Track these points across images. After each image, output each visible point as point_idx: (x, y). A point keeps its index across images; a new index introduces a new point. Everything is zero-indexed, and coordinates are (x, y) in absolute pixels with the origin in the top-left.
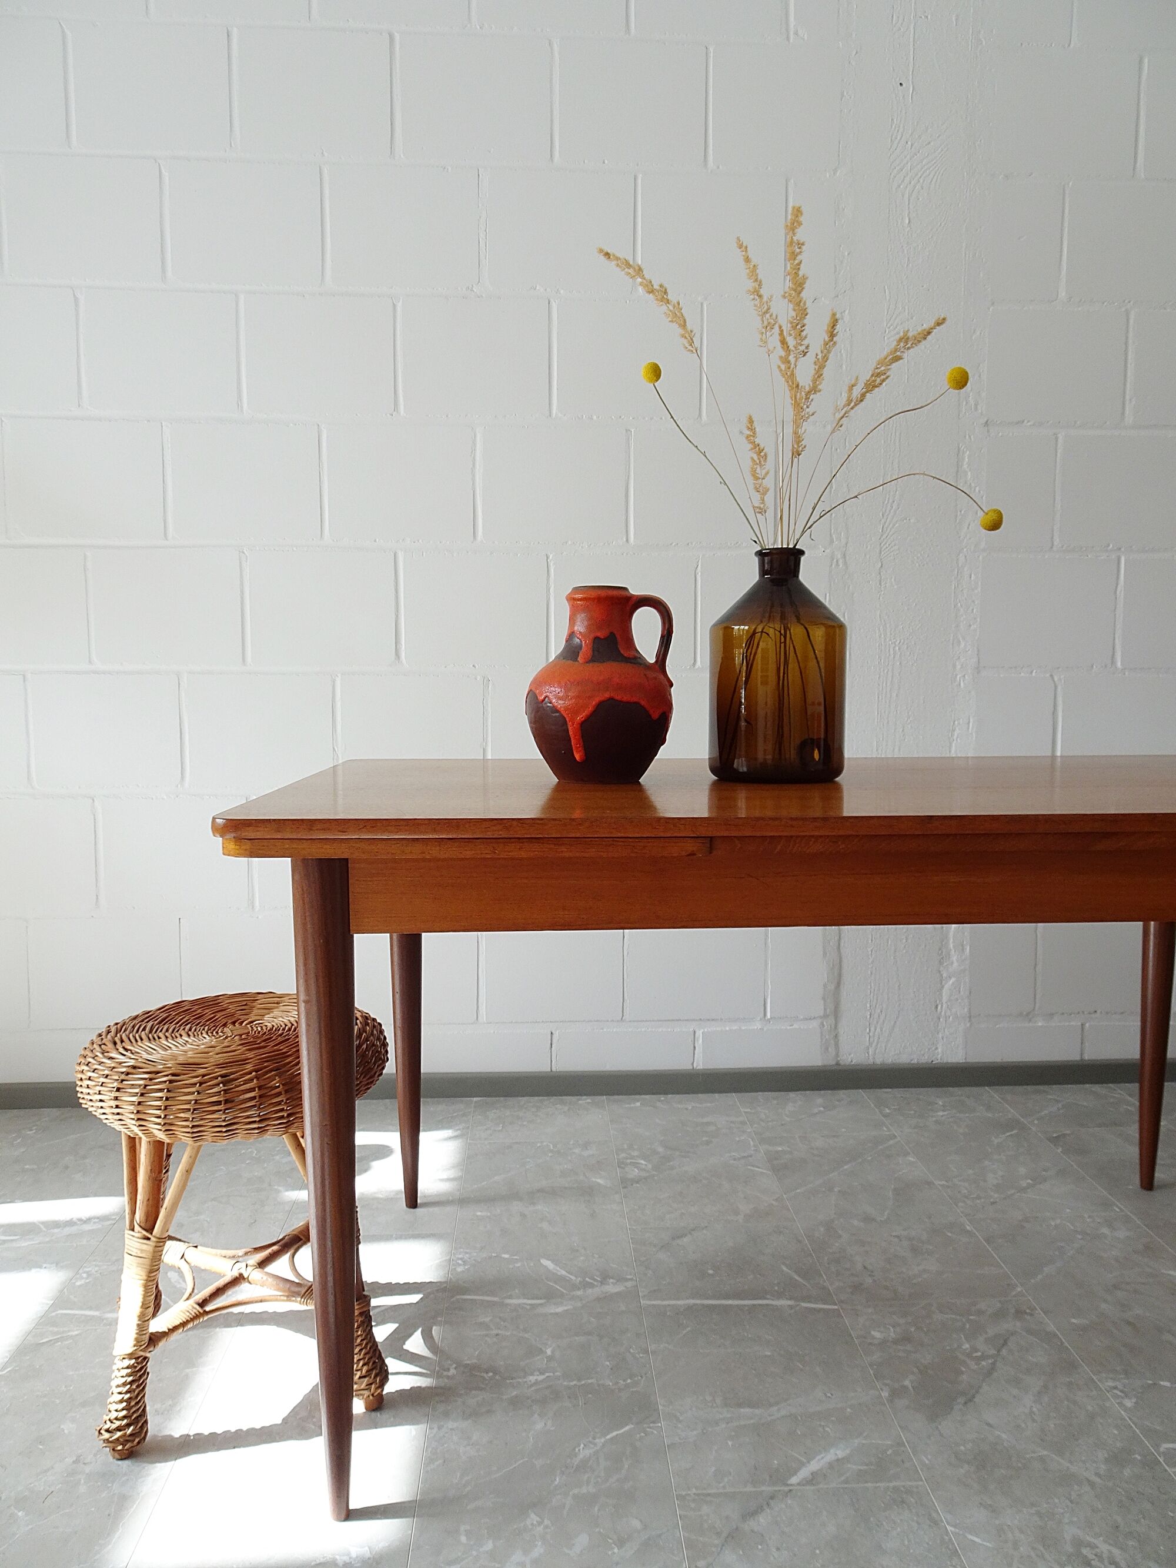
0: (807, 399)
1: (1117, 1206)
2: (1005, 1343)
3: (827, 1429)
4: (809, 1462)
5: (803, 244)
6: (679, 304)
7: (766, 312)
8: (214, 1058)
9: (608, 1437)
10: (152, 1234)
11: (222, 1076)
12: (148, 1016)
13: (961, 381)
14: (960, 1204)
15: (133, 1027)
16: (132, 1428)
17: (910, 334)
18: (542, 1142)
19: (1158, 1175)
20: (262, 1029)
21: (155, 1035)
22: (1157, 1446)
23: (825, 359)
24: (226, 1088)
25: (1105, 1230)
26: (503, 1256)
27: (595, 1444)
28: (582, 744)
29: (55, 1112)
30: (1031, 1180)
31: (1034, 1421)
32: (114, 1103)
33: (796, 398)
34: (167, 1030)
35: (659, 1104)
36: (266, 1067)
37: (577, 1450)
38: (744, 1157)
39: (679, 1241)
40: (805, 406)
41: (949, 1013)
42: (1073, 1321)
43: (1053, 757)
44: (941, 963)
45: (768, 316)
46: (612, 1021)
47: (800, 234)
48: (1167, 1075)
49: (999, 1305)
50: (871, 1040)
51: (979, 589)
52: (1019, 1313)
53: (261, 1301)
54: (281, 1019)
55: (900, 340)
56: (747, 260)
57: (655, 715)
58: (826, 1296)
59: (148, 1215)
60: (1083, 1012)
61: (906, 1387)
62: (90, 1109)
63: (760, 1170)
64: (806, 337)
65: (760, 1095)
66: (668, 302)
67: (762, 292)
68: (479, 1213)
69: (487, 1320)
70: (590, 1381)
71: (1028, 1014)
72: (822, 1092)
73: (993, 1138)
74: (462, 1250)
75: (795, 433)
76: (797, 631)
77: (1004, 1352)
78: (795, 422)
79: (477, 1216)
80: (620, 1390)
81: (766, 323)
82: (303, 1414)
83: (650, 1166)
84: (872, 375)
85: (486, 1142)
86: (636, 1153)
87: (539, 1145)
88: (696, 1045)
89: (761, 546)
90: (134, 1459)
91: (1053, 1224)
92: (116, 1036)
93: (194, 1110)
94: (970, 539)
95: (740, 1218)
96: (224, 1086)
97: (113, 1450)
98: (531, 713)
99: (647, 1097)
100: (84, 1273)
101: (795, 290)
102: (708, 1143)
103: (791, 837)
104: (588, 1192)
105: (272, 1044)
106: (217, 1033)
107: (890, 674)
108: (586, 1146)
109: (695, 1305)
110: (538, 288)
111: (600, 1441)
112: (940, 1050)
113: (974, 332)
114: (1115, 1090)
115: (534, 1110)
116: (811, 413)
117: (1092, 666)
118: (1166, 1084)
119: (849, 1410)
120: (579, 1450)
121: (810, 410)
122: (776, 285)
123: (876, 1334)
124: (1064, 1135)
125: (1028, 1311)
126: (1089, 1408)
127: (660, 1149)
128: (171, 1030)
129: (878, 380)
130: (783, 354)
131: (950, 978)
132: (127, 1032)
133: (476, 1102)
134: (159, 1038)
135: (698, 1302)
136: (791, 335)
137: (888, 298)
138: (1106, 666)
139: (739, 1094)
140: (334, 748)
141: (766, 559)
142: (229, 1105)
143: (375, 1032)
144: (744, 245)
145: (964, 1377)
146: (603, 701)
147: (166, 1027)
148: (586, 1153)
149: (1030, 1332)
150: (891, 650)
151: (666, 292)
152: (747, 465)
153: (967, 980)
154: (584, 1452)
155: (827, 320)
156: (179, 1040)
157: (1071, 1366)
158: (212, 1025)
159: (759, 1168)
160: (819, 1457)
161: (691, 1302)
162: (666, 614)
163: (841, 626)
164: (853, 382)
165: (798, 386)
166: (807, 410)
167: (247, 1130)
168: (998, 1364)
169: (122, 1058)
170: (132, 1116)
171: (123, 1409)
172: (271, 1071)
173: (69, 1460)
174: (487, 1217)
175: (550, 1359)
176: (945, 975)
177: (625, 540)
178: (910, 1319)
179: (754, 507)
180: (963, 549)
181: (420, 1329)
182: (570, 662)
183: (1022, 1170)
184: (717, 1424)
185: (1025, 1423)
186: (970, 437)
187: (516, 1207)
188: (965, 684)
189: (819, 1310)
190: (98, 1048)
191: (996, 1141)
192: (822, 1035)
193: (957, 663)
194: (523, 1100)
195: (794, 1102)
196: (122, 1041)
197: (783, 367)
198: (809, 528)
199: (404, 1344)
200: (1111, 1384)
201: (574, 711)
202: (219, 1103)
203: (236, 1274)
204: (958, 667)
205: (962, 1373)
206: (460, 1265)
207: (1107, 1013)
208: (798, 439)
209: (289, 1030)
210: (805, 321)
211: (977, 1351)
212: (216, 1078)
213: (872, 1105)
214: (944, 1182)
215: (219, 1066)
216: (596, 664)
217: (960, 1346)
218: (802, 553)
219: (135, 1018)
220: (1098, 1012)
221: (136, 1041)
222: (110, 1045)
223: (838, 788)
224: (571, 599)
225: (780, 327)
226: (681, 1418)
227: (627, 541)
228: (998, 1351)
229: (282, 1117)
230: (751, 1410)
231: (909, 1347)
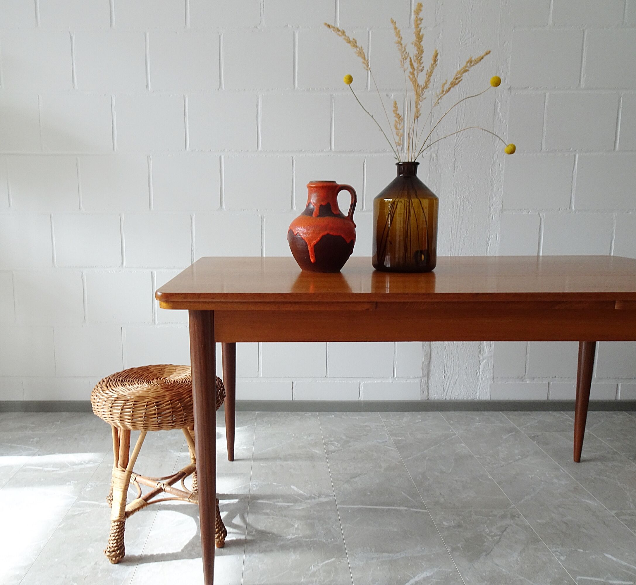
0: (422, 91)
1: (562, 469)
2: (505, 529)
3: (422, 563)
4: (414, 577)
5: (422, 19)
6: (362, 48)
7: (403, 52)
8: (151, 395)
9: (325, 563)
10: (126, 469)
11: (156, 402)
12: (119, 375)
13: (497, 83)
14: (486, 466)
15: (114, 380)
16: (119, 551)
17: (473, 59)
18: (289, 433)
19: (583, 455)
20: (170, 381)
21: (124, 384)
22: (575, 578)
23: (432, 72)
24: (158, 408)
25: (555, 480)
26: (274, 484)
27: (318, 566)
28: (314, 255)
29: (67, 414)
30: (521, 456)
31: (518, 564)
32: (110, 413)
33: (417, 91)
34: (129, 381)
35: (343, 417)
36: (174, 399)
37: (310, 568)
38: (383, 442)
39: (354, 480)
40: (421, 95)
41: (483, 376)
42: (538, 521)
43: (538, 256)
44: (480, 352)
45: (405, 53)
46: (321, 377)
47: (421, 15)
48: (589, 408)
49: (503, 513)
50: (445, 388)
51: (504, 171)
52: (513, 517)
53: (171, 500)
54: (177, 377)
55: (468, 62)
56: (396, 28)
57: (348, 241)
58: (422, 506)
59: (124, 462)
60: (549, 377)
61: (459, 547)
62: (99, 415)
63: (391, 448)
64: (423, 63)
65: (391, 413)
66: (357, 47)
67: (402, 42)
68: (262, 465)
69: (268, 511)
70: (315, 539)
71: (522, 378)
72: (421, 412)
73: (503, 436)
74: (255, 480)
75: (416, 107)
76: (415, 201)
77: (505, 533)
78: (416, 102)
79: (261, 466)
80: (328, 543)
81: (403, 57)
82: (190, 548)
83: (339, 445)
84: (454, 79)
85: (263, 432)
86: (332, 439)
87: (287, 434)
88: (361, 389)
89: (399, 161)
90: (120, 564)
91: (530, 477)
92: (107, 383)
93: (145, 417)
94: (500, 146)
95: (382, 470)
96: (157, 407)
97: (111, 560)
98: (290, 240)
99: (337, 413)
100: (90, 485)
101: (418, 42)
102: (366, 435)
103: (413, 302)
104: (311, 457)
105: (176, 388)
106: (150, 383)
107: (458, 212)
108: (309, 435)
109: (361, 508)
110: (288, 26)
111: (320, 565)
112: (478, 394)
113: (505, 42)
114: (563, 414)
115: (284, 418)
116: (424, 98)
117: (560, 209)
118: (588, 412)
119: (432, 556)
120: (311, 568)
121: (424, 96)
122: (409, 38)
123: (446, 524)
124: (538, 436)
125: (517, 516)
126: (544, 560)
127: (344, 438)
128: (130, 381)
129: (457, 81)
130: (411, 70)
131: (484, 360)
132: (112, 382)
133: (257, 414)
134: (126, 385)
135: (363, 506)
136: (415, 62)
137: (461, 26)
138: (566, 209)
139: (381, 413)
140: (192, 249)
141: (402, 167)
142: (159, 415)
143: (220, 384)
144: (394, 21)
145: (486, 543)
146: (325, 235)
147: (128, 380)
148: (309, 438)
149: (517, 525)
150: (459, 201)
151: (356, 42)
152: (393, 123)
153: (492, 361)
154: (314, 569)
155: (433, 54)
156: (134, 386)
157: (536, 541)
158: (147, 379)
159: (391, 447)
160: (419, 575)
161: (360, 506)
162: (353, 194)
163: (436, 199)
164: (445, 82)
165: (418, 85)
166: (422, 96)
167: (167, 426)
168: (502, 539)
169: (111, 394)
170: (118, 419)
171: (115, 543)
172: (176, 401)
173: (93, 563)
174: (266, 466)
175: (297, 529)
176: (481, 358)
177: (329, 149)
178: (461, 517)
179: (396, 143)
180: (496, 151)
181: (238, 515)
182: (309, 217)
183: (517, 451)
184: (373, 559)
185: (514, 565)
186: (501, 95)
187: (279, 462)
188: (495, 218)
189: (419, 512)
190: (100, 389)
191: (504, 437)
192: (421, 385)
193: (492, 208)
194: (279, 413)
195: (407, 418)
196: (110, 386)
197: (411, 76)
198: (422, 152)
199: (232, 520)
200: (554, 549)
201: (311, 240)
202: (155, 414)
203: (158, 487)
204: (492, 209)
205: (485, 542)
206: (254, 487)
207: (561, 378)
208: (418, 110)
209: (182, 382)
210: (423, 55)
211: (492, 532)
212: (154, 403)
213: (445, 419)
214: (479, 456)
215: (155, 398)
216: (321, 218)
217: (484, 530)
218: (418, 164)
219: (114, 375)
220: (557, 377)
221: (117, 386)
222: (106, 388)
223: (433, 275)
224: (309, 187)
225: (410, 58)
226: (356, 556)
227: (331, 149)
228: (502, 533)
229: (182, 421)
230: (388, 554)
231: (460, 530)
